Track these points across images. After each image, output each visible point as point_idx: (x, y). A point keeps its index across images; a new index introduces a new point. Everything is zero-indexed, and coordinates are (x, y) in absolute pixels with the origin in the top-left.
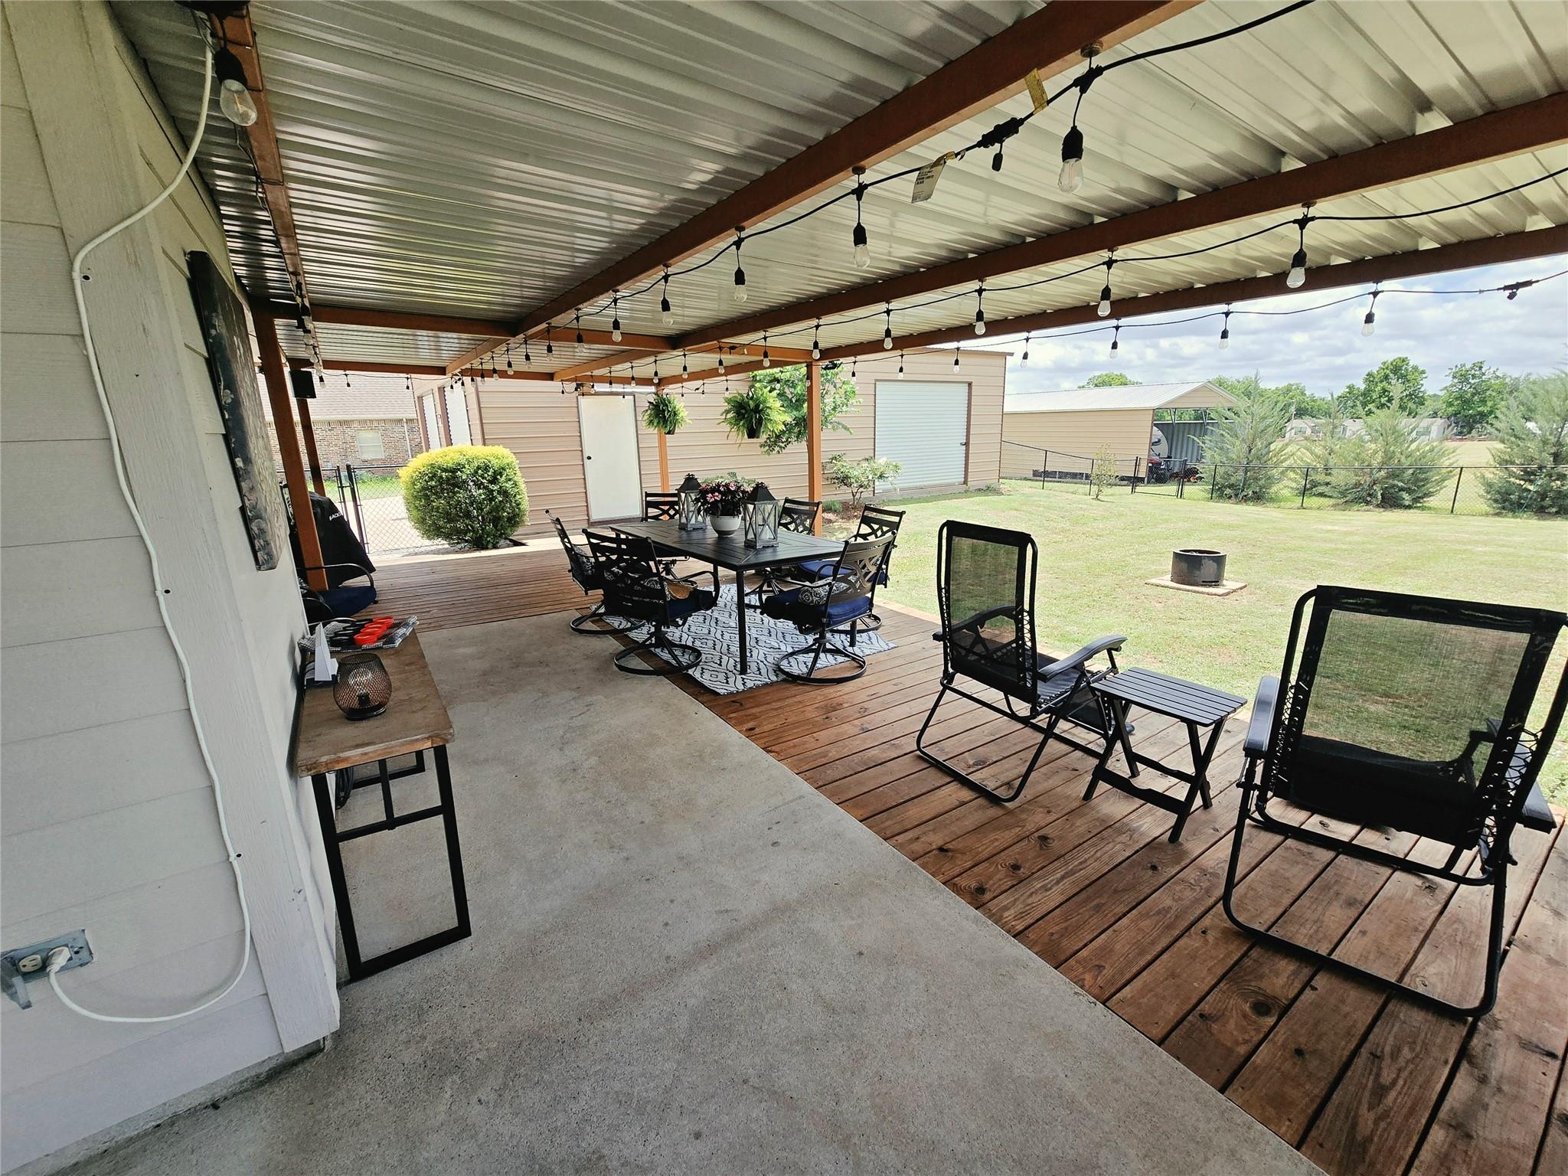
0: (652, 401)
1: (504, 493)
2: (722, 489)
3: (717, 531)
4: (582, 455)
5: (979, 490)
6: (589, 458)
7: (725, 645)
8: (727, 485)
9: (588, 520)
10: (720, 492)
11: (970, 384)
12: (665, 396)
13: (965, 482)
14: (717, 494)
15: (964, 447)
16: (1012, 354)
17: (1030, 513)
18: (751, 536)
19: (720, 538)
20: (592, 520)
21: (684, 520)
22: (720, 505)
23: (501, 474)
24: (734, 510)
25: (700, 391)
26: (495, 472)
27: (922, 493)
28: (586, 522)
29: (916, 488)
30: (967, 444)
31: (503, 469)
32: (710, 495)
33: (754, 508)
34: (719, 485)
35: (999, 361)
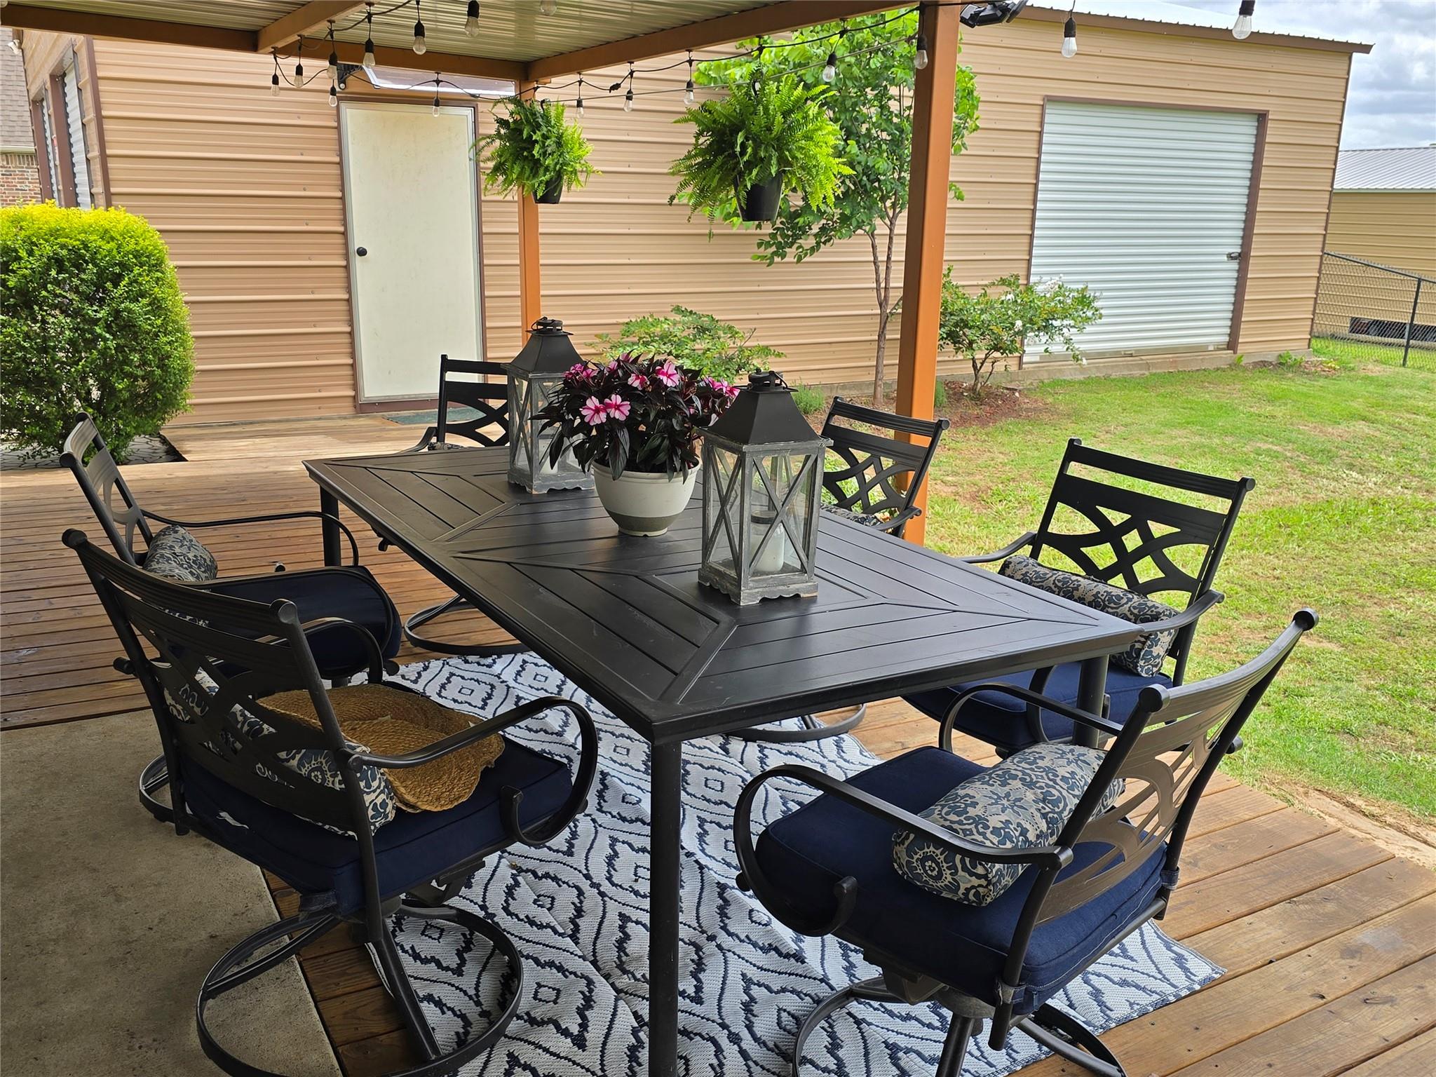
0: (506, 117)
1: (123, 325)
2: (634, 381)
3: (614, 515)
4: (346, 245)
5: (1264, 364)
6: (362, 252)
7: (613, 920)
8: (653, 369)
9: (355, 398)
10: (628, 393)
11: (1261, 118)
12: (538, 108)
13: (1232, 345)
14: (616, 399)
15: (1234, 265)
16: (1366, 49)
17: (1399, 427)
18: (720, 553)
19: (622, 537)
20: (362, 400)
21: (522, 461)
22: (624, 436)
23: (116, 279)
24: (671, 452)
25: (623, 91)
26: (101, 273)
27: (1127, 367)
28: (349, 403)
29: (1116, 354)
30: (1242, 258)
31: (122, 265)
32: (593, 402)
33: (740, 464)
34: (625, 365)
35: (1332, 65)
